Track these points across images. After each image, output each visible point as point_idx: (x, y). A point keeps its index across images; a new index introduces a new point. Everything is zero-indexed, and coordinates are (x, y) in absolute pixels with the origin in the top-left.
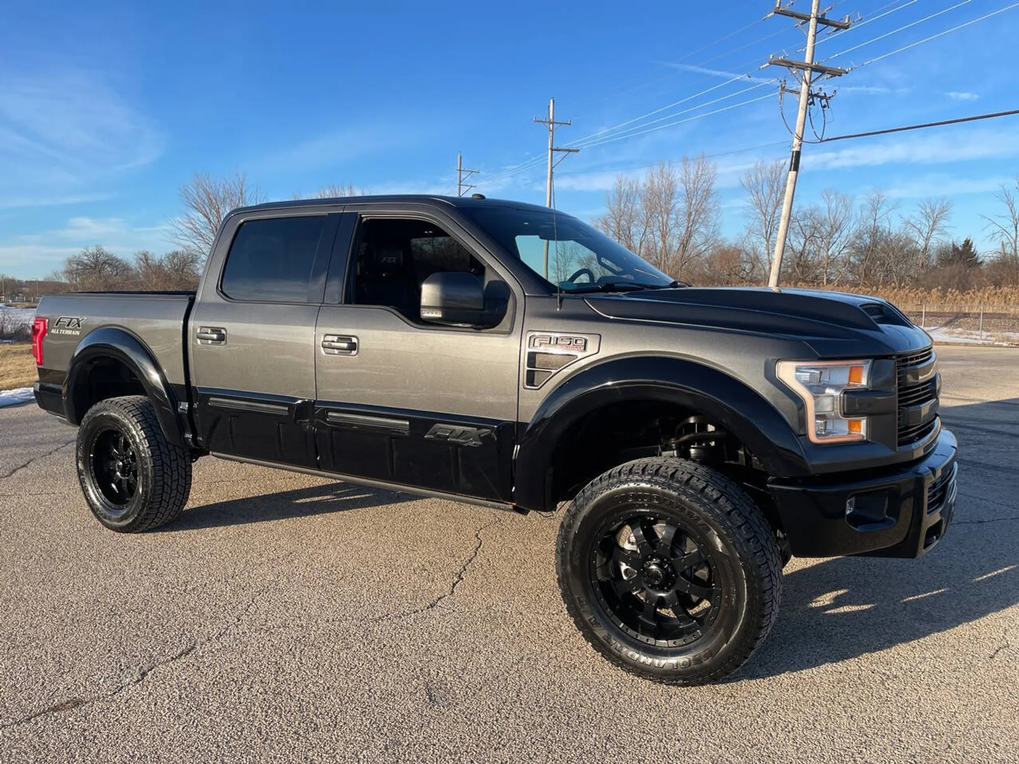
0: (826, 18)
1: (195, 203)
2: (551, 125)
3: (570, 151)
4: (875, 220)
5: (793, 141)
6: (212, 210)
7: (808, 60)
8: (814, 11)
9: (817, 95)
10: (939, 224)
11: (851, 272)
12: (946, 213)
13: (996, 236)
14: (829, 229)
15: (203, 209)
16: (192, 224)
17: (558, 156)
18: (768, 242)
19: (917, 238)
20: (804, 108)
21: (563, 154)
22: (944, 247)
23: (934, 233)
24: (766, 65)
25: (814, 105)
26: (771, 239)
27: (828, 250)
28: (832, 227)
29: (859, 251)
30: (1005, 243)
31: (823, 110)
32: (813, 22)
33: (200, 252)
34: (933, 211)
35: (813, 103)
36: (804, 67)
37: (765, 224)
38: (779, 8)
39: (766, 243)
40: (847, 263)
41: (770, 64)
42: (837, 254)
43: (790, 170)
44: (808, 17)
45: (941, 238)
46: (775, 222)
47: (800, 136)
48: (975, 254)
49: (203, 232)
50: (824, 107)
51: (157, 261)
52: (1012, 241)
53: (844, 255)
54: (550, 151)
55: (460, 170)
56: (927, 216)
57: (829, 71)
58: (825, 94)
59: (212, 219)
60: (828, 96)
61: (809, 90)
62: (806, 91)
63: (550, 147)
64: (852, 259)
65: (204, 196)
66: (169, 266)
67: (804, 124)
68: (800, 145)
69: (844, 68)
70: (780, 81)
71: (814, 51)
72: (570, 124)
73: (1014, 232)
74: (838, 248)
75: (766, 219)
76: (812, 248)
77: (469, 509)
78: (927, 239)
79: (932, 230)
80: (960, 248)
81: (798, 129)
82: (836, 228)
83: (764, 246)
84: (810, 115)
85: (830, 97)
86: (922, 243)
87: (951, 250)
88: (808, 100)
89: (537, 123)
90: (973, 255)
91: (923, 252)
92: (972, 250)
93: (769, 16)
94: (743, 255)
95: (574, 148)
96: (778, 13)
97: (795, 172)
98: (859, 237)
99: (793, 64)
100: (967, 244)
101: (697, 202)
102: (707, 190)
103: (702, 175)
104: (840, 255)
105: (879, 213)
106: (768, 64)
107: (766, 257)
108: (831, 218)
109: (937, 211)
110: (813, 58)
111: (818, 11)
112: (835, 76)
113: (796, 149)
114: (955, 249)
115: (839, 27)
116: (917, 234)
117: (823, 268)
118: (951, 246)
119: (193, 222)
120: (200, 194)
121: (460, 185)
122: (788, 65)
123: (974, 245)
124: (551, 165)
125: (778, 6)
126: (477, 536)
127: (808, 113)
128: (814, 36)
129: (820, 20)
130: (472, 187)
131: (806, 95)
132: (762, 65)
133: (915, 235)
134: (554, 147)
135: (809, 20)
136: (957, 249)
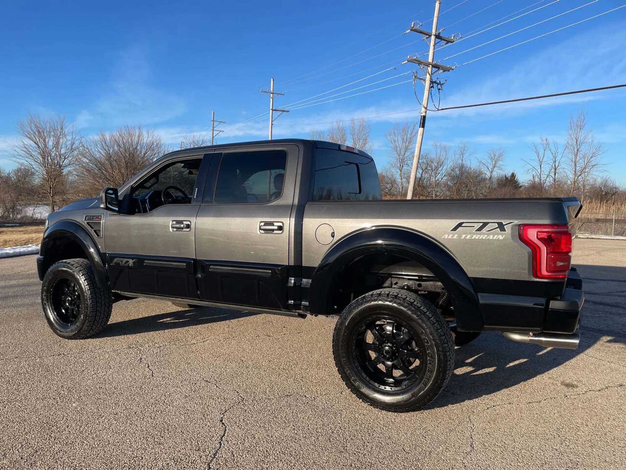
0: (441, 35)
1: (29, 134)
2: (272, 95)
3: (283, 111)
4: (462, 160)
5: (421, 109)
6: (41, 140)
7: (430, 60)
8: (434, 31)
9: (435, 82)
10: (499, 164)
11: (448, 190)
12: (501, 157)
13: (530, 171)
14: (436, 164)
15: (34, 138)
16: (25, 148)
17: (276, 114)
18: (401, 172)
19: (486, 172)
20: (428, 89)
21: (280, 113)
22: (501, 177)
23: (495, 168)
24: (405, 62)
25: (434, 88)
26: (403, 170)
27: (436, 177)
28: (438, 164)
29: (453, 178)
30: (534, 175)
31: (439, 92)
32: (433, 38)
33: (31, 168)
34: (495, 156)
35: (433, 87)
36: (428, 65)
37: (399, 161)
38: (413, 27)
39: (400, 172)
40: (446, 185)
41: (408, 61)
42: (440, 180)
43: (420, 127)
44: (430, 34)
45: (499, 172)
46: (405, 160)
47: (426, 106)
48: (517, 182)
49: (33, 153)
50: (439, 89)
51: (6, 174)
52: (538, 174)
53: (444, 181)
54: (271, 111)
55: (213, 121)
56: (491, 159)
57: (443, 68)
58: (440, 82)
59: (40, 145)
60: (441, 83)
61: (431, 79)
62: (429, 79)
63: (271, 108)
64: (449, 183)
65: (35, 130)
66: (15, 178)
67: (428, 100)
68: (426, 112)
69: (451, 67)
70: (414, 73)
71: (434, 55)
72: (283, 95)
73: (540, 169)
74: (441, 176)
75: (400, 158)
76: (426, 176)
77: (215, 387)
78: (492, 172)
79: (494, 167)
80: (509, 178)
81: (424, 102)
82: (440, 164)
83: (399, 174)
84: (431, 94)
85: (443, 84)
86: (488, 174)
87: (504, 179)
88: (430, 85)
89: (262, 93)
90: (516, 182)
91: (489, 179)
92: (516, 179)
93: (407, 32)
94: (386, 179)
95: (286, 109)
96: (413, 30)
97: (422, 128)
98: (453, 170)
99: (421, 62)
100: (513, 175)
101: (360, 147)
102: (366, 139)
103: (362, 130)
104: (442, 181)
105: (465, 156)
106: (407, 62)
107: (400, 180)
108: (438, 159)
109: (497, 156)
110: (433, 59)
111: (436, 31)
112: (446, 71)
113: (424, 114)
114: (506, 178)
115: (448, 42)
116: (486, 169)
117: (433, 188)
118: (504, 177)
119: (27, 147)
120: (33, 128)
121: (213, 130)
122: (419, 62)
123: (516, 177)
124: (272, 120)
125: (412, 26)
126: (221, 421)
127: (430, 93)
128: (434, 46)
129: (438, 37)
130: (221, 131)
131: (429, 82)
132: (403, 62)
133: (484, 169)
134: (274, 109)
135: (431, 36)
136: (508, 178)
